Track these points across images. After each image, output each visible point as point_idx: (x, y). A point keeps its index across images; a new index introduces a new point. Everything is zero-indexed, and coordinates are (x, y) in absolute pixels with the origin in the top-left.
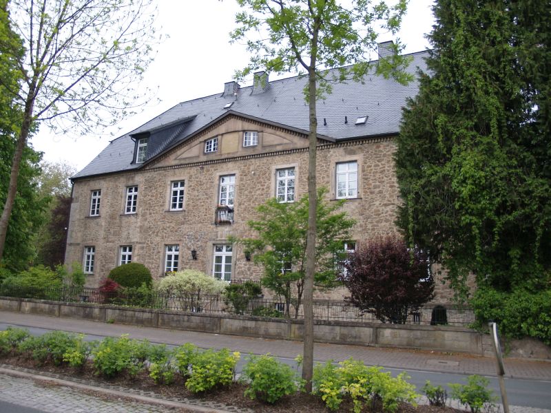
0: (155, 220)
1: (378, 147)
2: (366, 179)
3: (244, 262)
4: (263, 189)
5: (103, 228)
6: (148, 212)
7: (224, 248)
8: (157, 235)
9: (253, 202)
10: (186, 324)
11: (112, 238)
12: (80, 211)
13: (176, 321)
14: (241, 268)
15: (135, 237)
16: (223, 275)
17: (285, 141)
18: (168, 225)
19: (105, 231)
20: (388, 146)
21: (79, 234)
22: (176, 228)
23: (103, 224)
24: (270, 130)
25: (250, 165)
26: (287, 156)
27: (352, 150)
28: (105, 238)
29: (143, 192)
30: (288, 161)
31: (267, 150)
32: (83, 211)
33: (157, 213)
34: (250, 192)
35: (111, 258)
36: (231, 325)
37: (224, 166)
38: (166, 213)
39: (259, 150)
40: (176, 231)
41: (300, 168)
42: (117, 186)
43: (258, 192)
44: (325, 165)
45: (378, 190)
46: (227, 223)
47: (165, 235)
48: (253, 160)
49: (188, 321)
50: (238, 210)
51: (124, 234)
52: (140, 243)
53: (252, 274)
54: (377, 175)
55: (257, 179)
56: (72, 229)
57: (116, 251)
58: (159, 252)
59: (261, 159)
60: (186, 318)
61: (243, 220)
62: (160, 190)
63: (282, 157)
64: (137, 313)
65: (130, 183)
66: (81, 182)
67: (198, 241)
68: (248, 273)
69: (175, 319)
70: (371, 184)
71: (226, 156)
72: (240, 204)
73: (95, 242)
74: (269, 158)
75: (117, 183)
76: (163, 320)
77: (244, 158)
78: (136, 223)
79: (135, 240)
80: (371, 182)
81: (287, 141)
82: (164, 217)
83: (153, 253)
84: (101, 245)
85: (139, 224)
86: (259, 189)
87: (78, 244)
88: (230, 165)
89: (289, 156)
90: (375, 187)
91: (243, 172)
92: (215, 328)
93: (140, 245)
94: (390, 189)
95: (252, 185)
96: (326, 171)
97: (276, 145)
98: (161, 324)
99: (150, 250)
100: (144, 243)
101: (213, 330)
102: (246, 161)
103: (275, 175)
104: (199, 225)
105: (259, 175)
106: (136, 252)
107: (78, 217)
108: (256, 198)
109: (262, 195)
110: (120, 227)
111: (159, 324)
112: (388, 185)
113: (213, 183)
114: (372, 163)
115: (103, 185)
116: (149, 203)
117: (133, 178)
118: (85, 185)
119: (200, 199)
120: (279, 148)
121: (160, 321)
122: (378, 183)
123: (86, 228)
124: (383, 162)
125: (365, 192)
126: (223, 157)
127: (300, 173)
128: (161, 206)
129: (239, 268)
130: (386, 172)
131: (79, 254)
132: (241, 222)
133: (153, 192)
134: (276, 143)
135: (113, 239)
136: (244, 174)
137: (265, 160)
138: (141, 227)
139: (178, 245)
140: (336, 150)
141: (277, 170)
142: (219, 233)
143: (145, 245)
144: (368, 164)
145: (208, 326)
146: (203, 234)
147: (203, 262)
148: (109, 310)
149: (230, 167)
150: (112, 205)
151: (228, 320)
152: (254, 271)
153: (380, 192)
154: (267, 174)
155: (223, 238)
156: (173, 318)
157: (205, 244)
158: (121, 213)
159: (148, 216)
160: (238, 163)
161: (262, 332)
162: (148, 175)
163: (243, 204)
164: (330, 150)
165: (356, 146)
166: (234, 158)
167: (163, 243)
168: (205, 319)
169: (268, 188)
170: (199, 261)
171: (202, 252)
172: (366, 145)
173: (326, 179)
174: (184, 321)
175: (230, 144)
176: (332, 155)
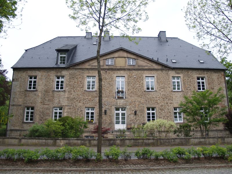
0: (78, 94)
1: (188, 72)
2: (184, 84)
3: (133, 116)
4: (140, 84)
5: (40, 97)
6: (72, 90)
7: (120, 110)
8: (80, 102)
9: (135, 89)
10: (173, 143)
11: (46, 102)
12: (21, 86)
13: (168, 142)
14: (132, 118)
15: (64, 103)
16: (121, 122)
17: (149, 65)
18: (87, 97)
19: (41, 98)
20: (192, 72)
21: (20, 100)
22: (92, 99)
23: (40, 95)
24: (141, 59)
25: (132, 73)
26: (150, 71)
27: (178, 72)
28: (42, 103)
29: (68, 80)
30: (151, 74)
31: (141, 68)
32: (23, 87)
33: (79, 91)
34: (133, 85)
35: (48, 113)
36: (195, 141)
37: (118, 72)
38: (85, 92)
39: (136, 67)
40: (92, 101)
41: (157, 77)
42: (49, 75)
43: (137, 85)
44: (167, 77)
45: (189, 88)
46: (122, 98)
47: (85, 102)
48: (134, 71)
49: (174, 142)
50: (128, 92)
51: (56, 101)
52: (68, 106)
53: (137, 121)
54: (189, 83)
55: (137, 80)
56: (14, 96)
57: (51, 110)
58: (82, 111)
59: (138, 71)
60: (173, 140)
61: (131, 97)
62: (80, 80)
63: (148, 71)
64: (145, 141)
65: (59, 74)
66: (20, 70)
67: (106, 106)
68: (135, 120)
69: (167, 141)
70: (186, 86)
71: (119, 68)
72: (128, 90)
73: (34, 105)
74: (142, 71)
75: (49, 74)
76: (161, 142)
77: (129, 70)
78: (65, 95)
79: (65, 104)
80: (186, 85)
81: (150, 65)
82: (84, 93)
83: (78, 111)
84: (39, 107)
85: (66, 96)
86: (138, 84)
87: (20, 105)
88: (122, 72)
89: (151, 71)
90: (188, 87)
91: (129, 76)
92: (187, 143)
93: (68, 107)
94: (194, 88)
95: (134, 82)
96: (168, 79)
97: (145, 66)
98: (160, 144)
99: (75, 109)
100: (71, 106)
101: (186, 144)
102: (130, 71)
103: (145, 78)
104: (106, 98)
105: (137, 78)
106: (66, 110)
107: (18, 90)
108: (137, 88)
109: (140, 87)
110: (53, 97)
111: (159, 144)
112: (193, 87)
113: (113, 79)
114: (186, 78)
115: (39, 74)
116: (73, 86)
117: (60, 72)
118: (23, 72)
119: (105, 86)
120: (146, 68)
121: (159, 143)
122: (189, 86)
123: (26, 96)
124: (190, 78)
125: (185, 89)
126: (117, 68)
127: (157, 79)
128: (81, 88)
129: (130, 118)
130: (192, 82)
131: (21, 111)
132: (130, 98)
133: (75, 80)
134: (144, 65)
135: (48, 103)
136: (129, 77)
137: (140, 72)
138: (68, 98)
139: (94, 107)
140: (171, 71)
141: (146, 77)
142: (118, 103)
143: (72, 107)
144: (185, 78)
145: (184, 143)
146: (109, 102)
147: (110, 116)
148: (127, 141)
149: (122, 73)
150: (46, 85)
151: (192, 139)
152: (139, 120)
153: (190, 89)
154: (141, 78)
155: (121, 105)
156: (166, 141)
157: (110, 108)
158: (53, 89)
159: (73, 92)
160: (126, 72)
161: (207, 143)
162: (71, 71)
163: (130, 90)
164: (169, 71)
165: (180, 71)
166: (124, 69)
167: (85, 106)
168: (182, 140)
169: (142, 84)
170: (107, 115)
171: (109, 111)
172: (184, 71)
173: (168, 83)
174: (172, 142)
175: (120, 62)
176: (170, 73)
